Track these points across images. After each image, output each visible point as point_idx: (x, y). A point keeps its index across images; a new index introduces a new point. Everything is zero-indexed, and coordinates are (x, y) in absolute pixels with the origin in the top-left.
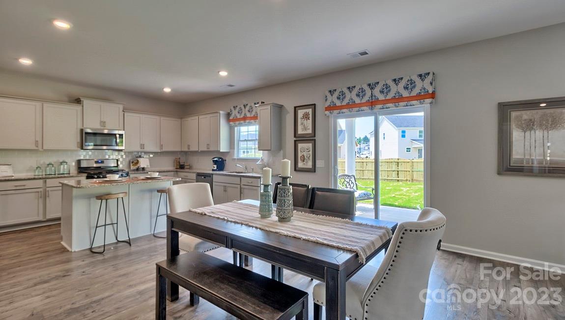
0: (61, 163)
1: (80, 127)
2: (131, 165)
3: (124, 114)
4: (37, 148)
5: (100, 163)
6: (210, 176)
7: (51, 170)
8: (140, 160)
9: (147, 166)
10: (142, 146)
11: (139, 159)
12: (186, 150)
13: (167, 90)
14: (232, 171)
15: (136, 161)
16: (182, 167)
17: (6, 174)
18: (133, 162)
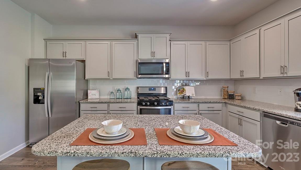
0: (126, 90)
2: (178, 93)
3: (171, 43)
4: (109, 78)
5: (152, 90)
8: (186, 88)
9: (193, 94)
10: (187, 74)
15: (182, 89)
16: (231, 97)
17: (94, 97)
18: (180, 90)
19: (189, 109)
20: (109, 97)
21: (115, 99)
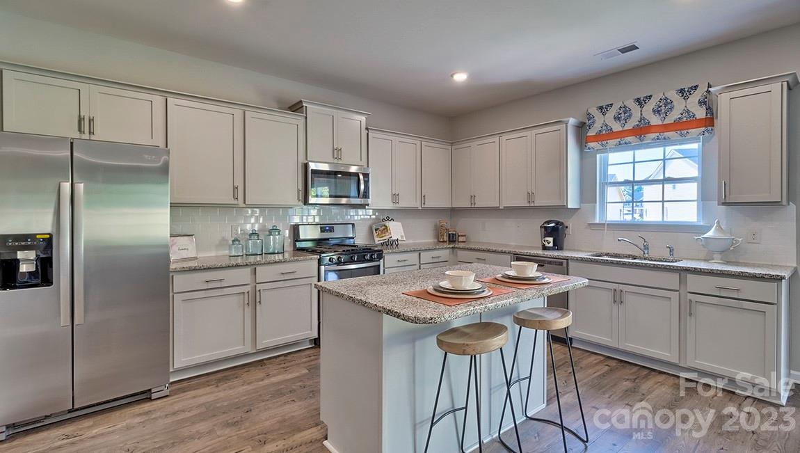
0: (271, 232)
1: (302, 160)
2: (375, 235)
3: (368, 134)
4: (236, 202)
5: (327, 231)
6: (561, 264)
7: (255, 245)
8: (390, 225)
9: (402, 237)
10: (395, 197)
11: (387, 223)
12: (465, 204)
13: (460, 77)
14: (599, 251)
15: (383, 227)
16: (452, 239)
17: (185, 254)
18: (378, 229)
19: (407, 263)
20: (227, 252)
21: (245, 256)
